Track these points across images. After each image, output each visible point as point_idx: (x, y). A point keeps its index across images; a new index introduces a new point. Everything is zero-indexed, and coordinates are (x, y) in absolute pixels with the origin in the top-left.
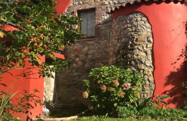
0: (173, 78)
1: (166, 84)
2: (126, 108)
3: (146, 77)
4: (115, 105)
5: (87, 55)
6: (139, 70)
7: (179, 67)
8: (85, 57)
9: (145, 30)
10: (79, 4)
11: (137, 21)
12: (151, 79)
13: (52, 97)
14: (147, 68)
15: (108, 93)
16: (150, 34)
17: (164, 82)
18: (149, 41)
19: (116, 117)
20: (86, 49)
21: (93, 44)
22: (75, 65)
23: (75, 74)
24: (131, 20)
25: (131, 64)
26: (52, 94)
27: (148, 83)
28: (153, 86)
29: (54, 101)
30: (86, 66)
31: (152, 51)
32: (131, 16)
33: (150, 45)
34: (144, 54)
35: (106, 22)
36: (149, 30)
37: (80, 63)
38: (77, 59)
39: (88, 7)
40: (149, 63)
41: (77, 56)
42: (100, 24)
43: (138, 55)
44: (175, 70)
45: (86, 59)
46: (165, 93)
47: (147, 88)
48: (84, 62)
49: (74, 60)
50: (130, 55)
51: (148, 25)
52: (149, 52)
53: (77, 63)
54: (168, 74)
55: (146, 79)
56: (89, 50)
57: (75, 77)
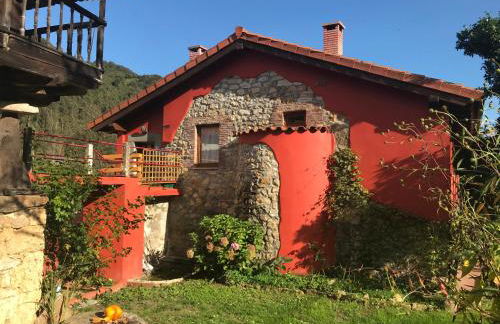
0: (304, 233)
1: (296, 241)
2: (237, 272)
3: (270, 232)
4: (225, 268)
5: (207, 189)
6: (261, 221)
7: (314, 219)
8: (205, 192)
9: (271, 169)
10: (199, 116)
11: (261, 155)
12: (276, 234)
13: (162, 246)
14: (271, 220)
15: (215, 254)
16: (276, 174)
17: (293, 238)
18: (275, 184)
19: (223, 283)
20: (206, 181)
21: (215, 176)
22: (192, 203)
23: (193, 216)
24: (255, 152)
25: (252, 213)
26: (163, 242)
27: (271, 239)
28: (278, 244)
29: (165, 252)
30: (206, 205)
31: (279, 197)
32: (255, 147)
33: (276, 189)
34: (268, 201)
35: (232, 145)
36: (276, 169)
37: (199, 201)
38: (195, 195)
39: (210, 121)
40: (274, 213)
41: (195, 191)
42: (224, 148)
43: (260, 202)
44: (308, 223)
45: (206, 196)
46: (292, 253)
47: (270, 246)
48: (203, 199)
49: (191, 196)
50: (251, 201)
51: (274, 161)
52: (275, 199)
53: (195, 200)
54: (299, 228)
55: (269, 234)
56: (210, 183)
57: (192, 219)
